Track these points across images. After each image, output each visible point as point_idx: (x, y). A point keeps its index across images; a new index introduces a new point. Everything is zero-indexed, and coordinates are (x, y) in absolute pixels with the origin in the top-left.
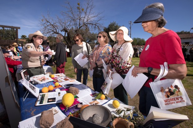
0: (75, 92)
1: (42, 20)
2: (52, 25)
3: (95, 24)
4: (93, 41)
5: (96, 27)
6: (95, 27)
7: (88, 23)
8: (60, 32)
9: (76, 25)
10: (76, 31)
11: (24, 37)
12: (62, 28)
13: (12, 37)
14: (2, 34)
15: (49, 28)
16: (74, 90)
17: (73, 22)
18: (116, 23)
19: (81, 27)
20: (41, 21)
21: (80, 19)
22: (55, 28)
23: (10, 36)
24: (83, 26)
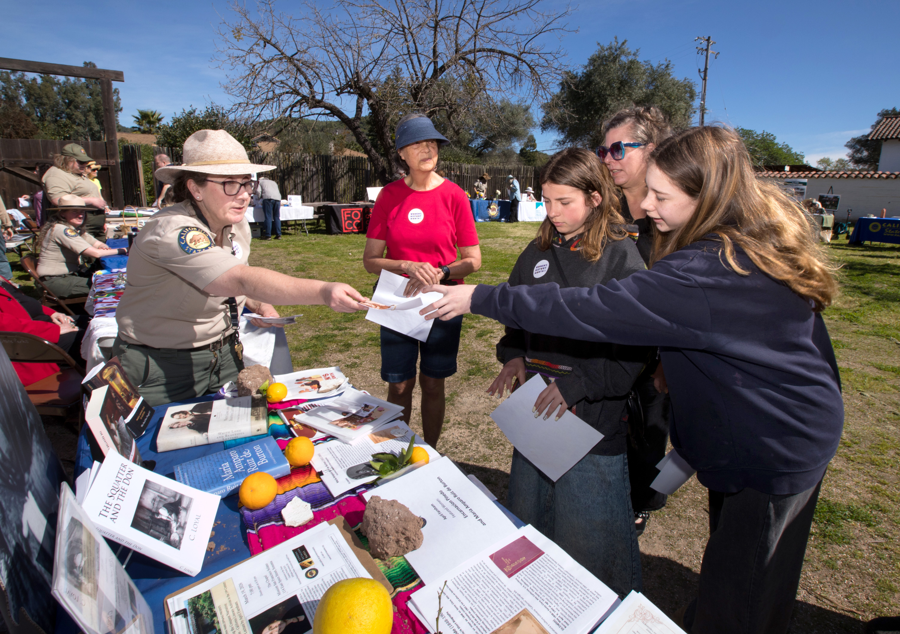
0: (398, 542)
1: (238, 33)
2: (290, 59)
3: (516, 54)
4: (501, 146)
5: (524, 68)
6: (516, 70)
7: (479, 51)
8: (332, 99)
9: (415, 58)
10: (416, 92)
11: (150, 123)
12: (342, 76)
13: (92, 118)
14: (42, 104)
15: (271, 73)
16: (389, 527)
17: (398, 41)
18: (630, 47)
19: (443, 69)
20: (230, 36)
21: (437, 23)
22: (302, 73)
23: (78, 115)
24: (455, 61)
